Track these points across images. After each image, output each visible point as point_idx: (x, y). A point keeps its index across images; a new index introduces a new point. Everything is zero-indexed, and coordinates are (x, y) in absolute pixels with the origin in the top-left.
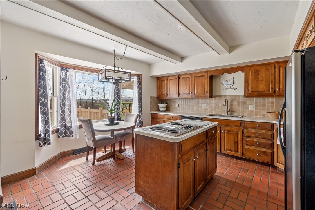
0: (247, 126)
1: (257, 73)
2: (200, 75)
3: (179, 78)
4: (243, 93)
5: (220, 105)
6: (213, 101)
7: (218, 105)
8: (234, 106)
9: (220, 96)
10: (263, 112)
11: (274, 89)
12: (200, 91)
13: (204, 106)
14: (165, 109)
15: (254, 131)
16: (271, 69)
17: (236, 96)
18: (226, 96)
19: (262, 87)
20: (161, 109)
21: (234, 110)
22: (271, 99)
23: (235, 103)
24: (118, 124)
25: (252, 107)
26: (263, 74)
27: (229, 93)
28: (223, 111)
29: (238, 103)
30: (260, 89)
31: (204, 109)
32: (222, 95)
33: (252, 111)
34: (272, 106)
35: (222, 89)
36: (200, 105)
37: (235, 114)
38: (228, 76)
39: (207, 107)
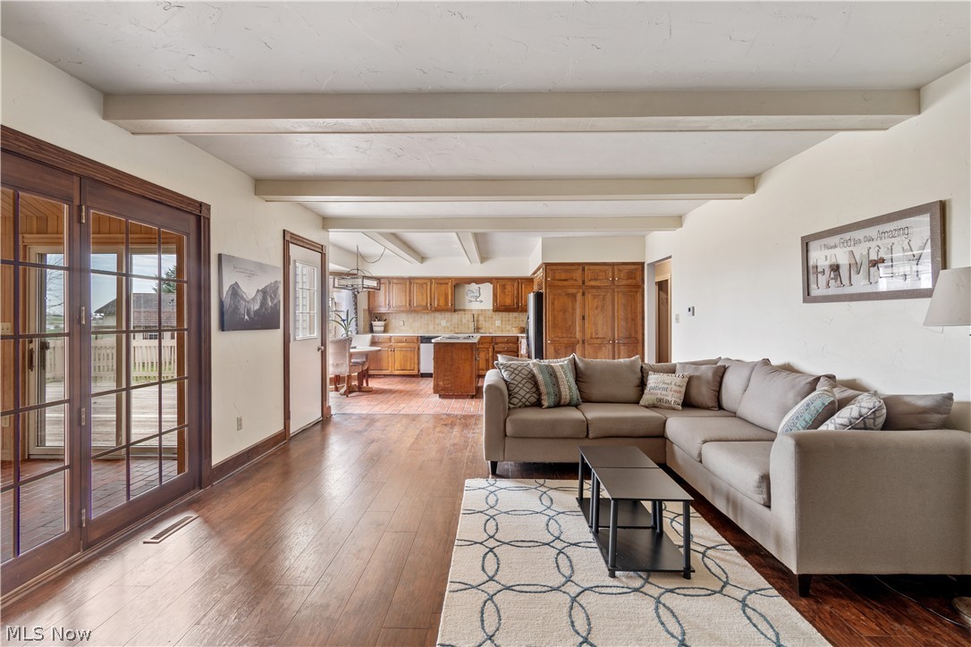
0: (497, 341)
1: (504, 287)
2: (442, 281)
3: (410, 283)
4: (490, 307)
5: (464, 321)
6: (456, 316)
7: (461, 321)
8: (480, 322)
9: (464, 310)
10: (508, 328)
11: (517, 304)
12: (442, 303)
13: (444, 323)
14: (382, 329)
15: (503, 345)
16: (516, 284)
17: (482, 310)
18: (471, 310)
19: (508, 301)
20: (375, 329)
21: (480, 326)
22: (515, 314)
23: (481, 318)
24: (355, 348)
25: (498, 323)
26: (509, 288)
27: (475, 306)
28: (468, 328)
29: (485, 317)
30: (507, 304)
31: (444, 327)
32: (467, 308)
33: (498, 327)
34: (515, 321)
35: (467, 301)
36: (437, 321)
37: (481, 331)
38: (474, 286)
39: (448, 325)
